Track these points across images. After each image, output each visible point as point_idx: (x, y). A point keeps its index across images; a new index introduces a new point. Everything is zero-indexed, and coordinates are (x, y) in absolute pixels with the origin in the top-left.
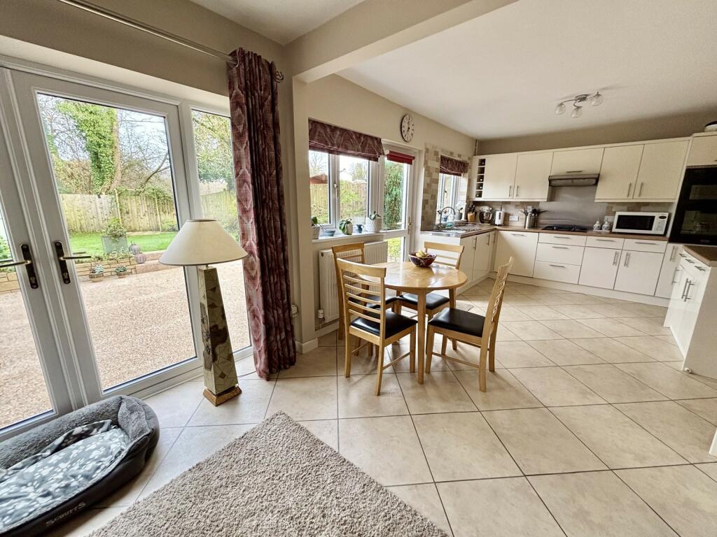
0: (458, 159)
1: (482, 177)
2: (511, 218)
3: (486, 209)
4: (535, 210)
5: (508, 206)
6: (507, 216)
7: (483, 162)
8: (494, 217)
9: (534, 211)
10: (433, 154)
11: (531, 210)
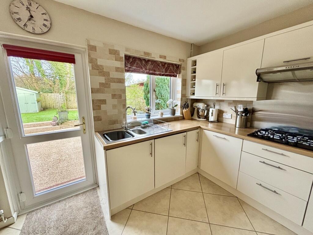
0: (162, 60)
1: (195, 77)
2: (225, 116)
3: (201, 106)
4: (247, 109)
5: (221, 103)
6: (220, 113)
7: (195, 63)
8: (208, 113)
9: (246, 111)
10: (107, 52)
11: (242, 110)
